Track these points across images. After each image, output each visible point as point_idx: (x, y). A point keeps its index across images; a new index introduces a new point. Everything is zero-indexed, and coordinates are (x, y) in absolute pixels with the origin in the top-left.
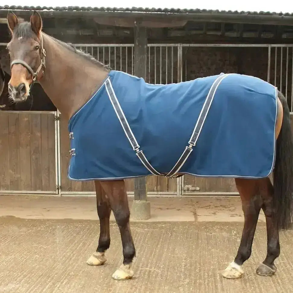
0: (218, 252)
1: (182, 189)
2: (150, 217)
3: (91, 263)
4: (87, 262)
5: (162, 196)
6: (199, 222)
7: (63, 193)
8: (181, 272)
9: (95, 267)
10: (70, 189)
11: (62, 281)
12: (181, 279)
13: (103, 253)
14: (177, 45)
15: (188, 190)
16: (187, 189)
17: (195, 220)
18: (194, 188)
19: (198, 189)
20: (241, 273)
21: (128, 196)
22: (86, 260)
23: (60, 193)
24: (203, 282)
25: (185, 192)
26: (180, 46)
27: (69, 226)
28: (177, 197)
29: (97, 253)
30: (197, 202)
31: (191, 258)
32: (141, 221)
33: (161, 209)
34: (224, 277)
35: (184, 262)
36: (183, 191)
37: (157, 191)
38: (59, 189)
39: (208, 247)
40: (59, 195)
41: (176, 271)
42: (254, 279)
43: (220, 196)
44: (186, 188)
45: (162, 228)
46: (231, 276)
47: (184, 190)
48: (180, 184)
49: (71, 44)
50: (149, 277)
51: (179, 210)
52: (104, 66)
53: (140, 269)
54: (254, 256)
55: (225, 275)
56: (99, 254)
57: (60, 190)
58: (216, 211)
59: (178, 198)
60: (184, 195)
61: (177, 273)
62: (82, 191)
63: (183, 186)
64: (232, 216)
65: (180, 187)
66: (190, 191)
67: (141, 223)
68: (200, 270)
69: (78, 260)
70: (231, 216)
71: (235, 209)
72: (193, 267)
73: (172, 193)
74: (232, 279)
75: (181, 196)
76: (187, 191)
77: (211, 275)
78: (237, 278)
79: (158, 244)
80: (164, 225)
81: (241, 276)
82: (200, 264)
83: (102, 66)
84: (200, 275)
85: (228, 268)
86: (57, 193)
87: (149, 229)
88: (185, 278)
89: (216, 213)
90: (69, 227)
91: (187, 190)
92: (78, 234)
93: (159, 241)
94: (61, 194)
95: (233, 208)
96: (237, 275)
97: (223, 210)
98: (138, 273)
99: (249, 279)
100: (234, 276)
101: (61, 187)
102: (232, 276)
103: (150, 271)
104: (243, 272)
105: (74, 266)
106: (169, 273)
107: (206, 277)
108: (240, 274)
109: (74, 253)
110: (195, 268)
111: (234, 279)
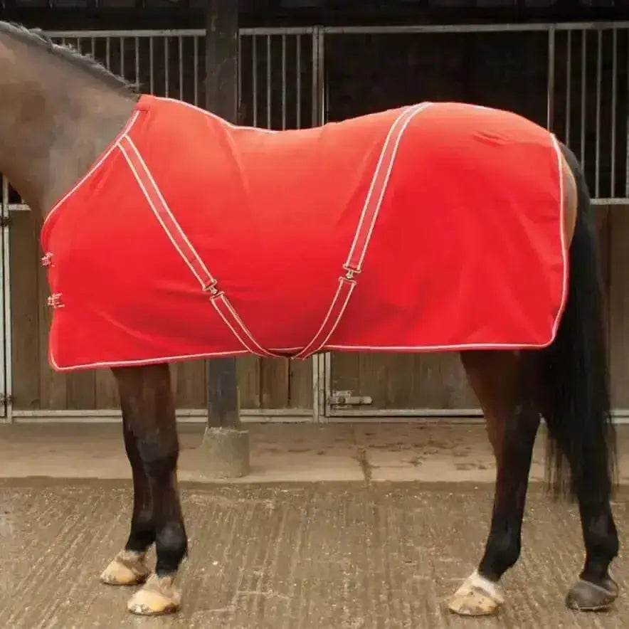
0: (432, 553)
1: (327, 402)
2: (247, 470)
3: (112, 578)
4: (102, 576)
5: (274, 420)
6: (375, 484)
7: (16, 413)
8: (343, 599)
9: (122, 588)
10: (36, 404)
11: (44, 621)
12: (342, 617)
13: (142, 553)
14: (309, 30)
15: (342, 403)
16: (339, 400)
17: (366, 478)
18: (356, 400)
19: (368, 400)
20: (495, 602)
21: (179, 420)
22: (99, 574)
23: (9, 415)
24: (401, 624)
25: (335, 409)
26: (318, 34)
27: (42, 493)
28: (313, 424)
29: (127, 554)
30: (367, 434)
31: (365, 566)
32: (224, 480)
33: (274, 451)
34: (453, 612)
35: (347, 577)
36: (328, 407)
37: (262, 407)
38: (8, 403)
39: (405, 541)
40: (9, 420)
41: (330, 597)
42: (530, 618)
43: (424, 420)
44: (337, 399)
45: (282, 496)
46: (471, 609)
47: (332, 405)
48: (322, 387)
49: (39, 30)
50: (261, 611)
51: (321, 453)
52: (127, 86)
53: (238, 592)
54: (527, 563)
55: (455, 606)
56: (132, 556)
57: (9, 408)
58: (419, 456)
59: (316, 424)
60: (331, 417)
61: (331, 603)
62: (67, 408)
63: (328, 393)
64: (461, 467)
65: (322, 395)
66: (346, 407)
67: (228, 485)
68: (390, 596)
69: (79, 572)
70: (459, 469)
71: (468, 450)
72: (371, 589)
73: (301, 411)
74: (473, 616)
75: (322, 420)
76: (338, 407)
77: (420, 607)
78: (487, 615)
79: (276, 536)
80: (286, 491)
81: (497, 611)
82: (388, 582)
83: (122, 85)
84: (392, 607)
85: (464, 590)
86: (3, 415)
87: (249, 498)
88: (354, 614)
89: (420, 461)
90: (43, 495)
91: (339, 404)
92: (68, 511)
93: (277, 529)
94: (13, 417)
95: (460, 449)
96: (486, 605)
97: (437, 452)
98: (233, 602)
99: (517, 617)
100: (478, 608)
101: (13, 398)
102: (474, 609)
103: (263, 599)
104: (501, 600)
105: (71, 586)
106: (312, 603)
107: (407, 611)
108: (494, 605)
109: (66, 555)
110: (377, 592)
111: (479, 615)
